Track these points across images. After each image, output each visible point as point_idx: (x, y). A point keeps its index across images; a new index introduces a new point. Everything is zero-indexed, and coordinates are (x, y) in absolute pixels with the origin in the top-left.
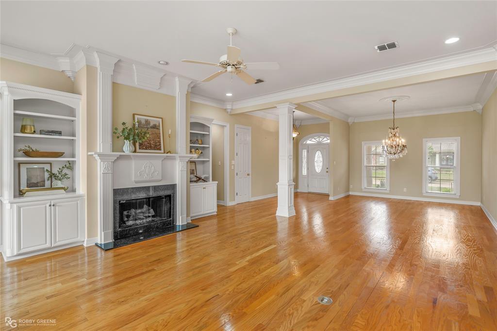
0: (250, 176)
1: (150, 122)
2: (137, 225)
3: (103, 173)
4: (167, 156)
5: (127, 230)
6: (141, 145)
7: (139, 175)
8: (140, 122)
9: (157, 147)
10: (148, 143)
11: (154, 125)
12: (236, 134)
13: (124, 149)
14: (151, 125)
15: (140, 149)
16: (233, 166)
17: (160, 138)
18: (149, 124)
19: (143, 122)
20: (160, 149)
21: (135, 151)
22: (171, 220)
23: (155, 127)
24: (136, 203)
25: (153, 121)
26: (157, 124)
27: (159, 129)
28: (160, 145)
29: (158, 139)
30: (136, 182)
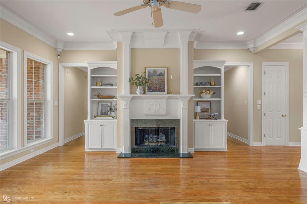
0: (287, 118)
1: (157, 71)
2: (150, 146)
3: (124, 108)
4: (169, 96)
5: (140, 148)
6: (149, 88)
7: (148, 110)
8: (149, 73)
9: (162, 90)
10: (155, 87)
11: (160, 73)
12: (263, 73)
13: (137, 92)
14: (157, 74)
15: (148, 91)
16: (259, 106)
17: (164, 83)
18: (156, 73)
19: (152, 72)
20: (164, 91)
21: (144, 93)
22: (174, 148)
23: (161, 75)
24: (148, 130)
25: (159, 70)
26: (163, 72)
27: (164, 76)
28: (164, 88)
29: (163, 84)
30: (147, 115)
